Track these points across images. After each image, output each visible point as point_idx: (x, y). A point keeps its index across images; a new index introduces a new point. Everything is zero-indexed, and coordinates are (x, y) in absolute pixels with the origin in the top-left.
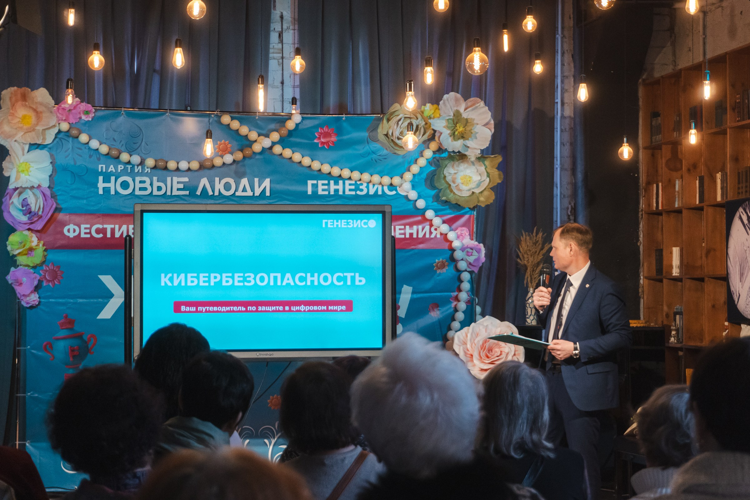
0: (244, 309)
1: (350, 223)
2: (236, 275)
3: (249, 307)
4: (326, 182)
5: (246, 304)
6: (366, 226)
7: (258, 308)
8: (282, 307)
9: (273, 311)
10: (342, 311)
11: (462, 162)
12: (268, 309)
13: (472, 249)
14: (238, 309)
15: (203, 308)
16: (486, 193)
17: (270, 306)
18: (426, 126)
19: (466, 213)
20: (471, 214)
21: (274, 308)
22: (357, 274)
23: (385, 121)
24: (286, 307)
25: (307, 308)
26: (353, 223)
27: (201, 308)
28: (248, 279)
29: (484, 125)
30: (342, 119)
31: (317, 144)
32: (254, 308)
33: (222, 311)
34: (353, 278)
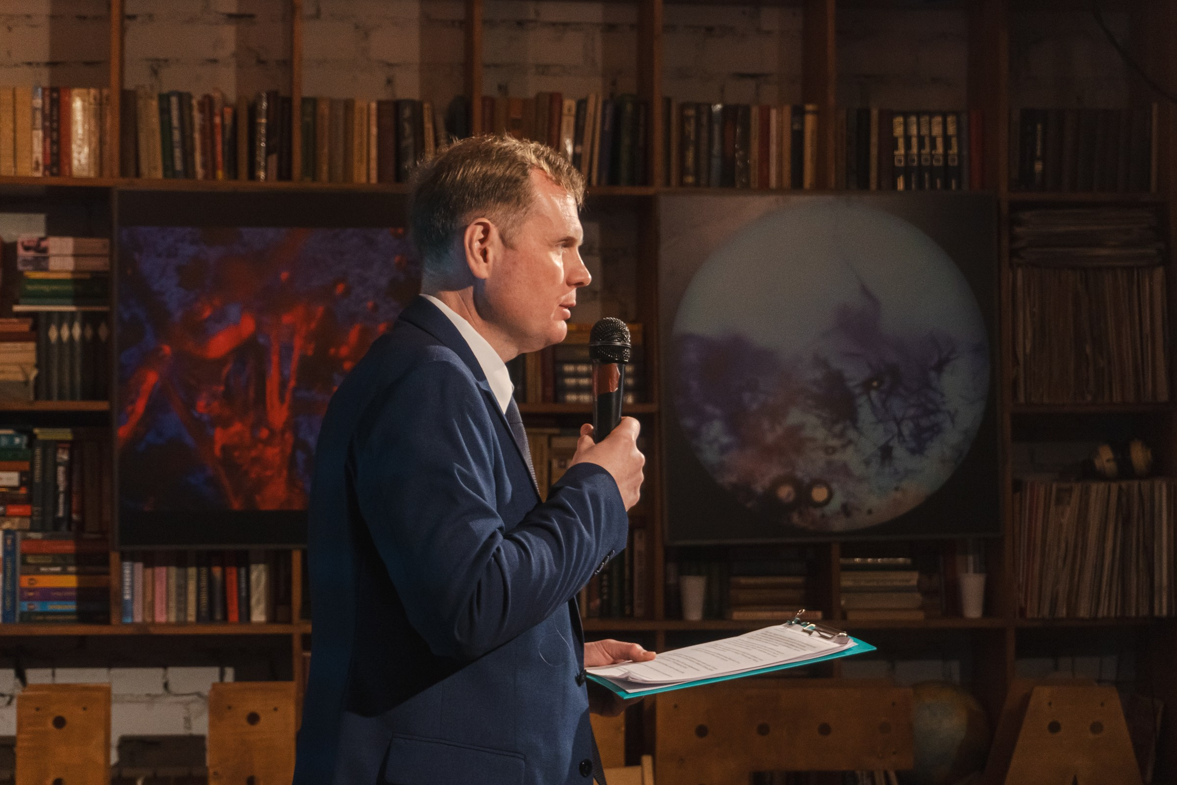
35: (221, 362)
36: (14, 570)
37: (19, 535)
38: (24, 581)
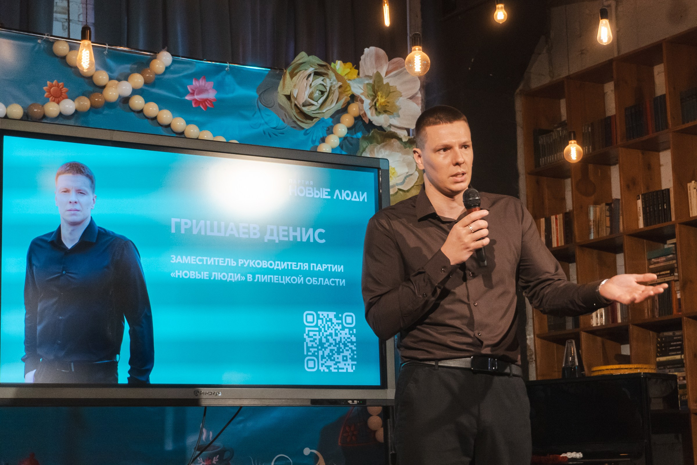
11: (383, 147)
18: (341, 90)
23: (288, 76)
29: (411, 98)
30: (224, 70)
31: (189, 103)
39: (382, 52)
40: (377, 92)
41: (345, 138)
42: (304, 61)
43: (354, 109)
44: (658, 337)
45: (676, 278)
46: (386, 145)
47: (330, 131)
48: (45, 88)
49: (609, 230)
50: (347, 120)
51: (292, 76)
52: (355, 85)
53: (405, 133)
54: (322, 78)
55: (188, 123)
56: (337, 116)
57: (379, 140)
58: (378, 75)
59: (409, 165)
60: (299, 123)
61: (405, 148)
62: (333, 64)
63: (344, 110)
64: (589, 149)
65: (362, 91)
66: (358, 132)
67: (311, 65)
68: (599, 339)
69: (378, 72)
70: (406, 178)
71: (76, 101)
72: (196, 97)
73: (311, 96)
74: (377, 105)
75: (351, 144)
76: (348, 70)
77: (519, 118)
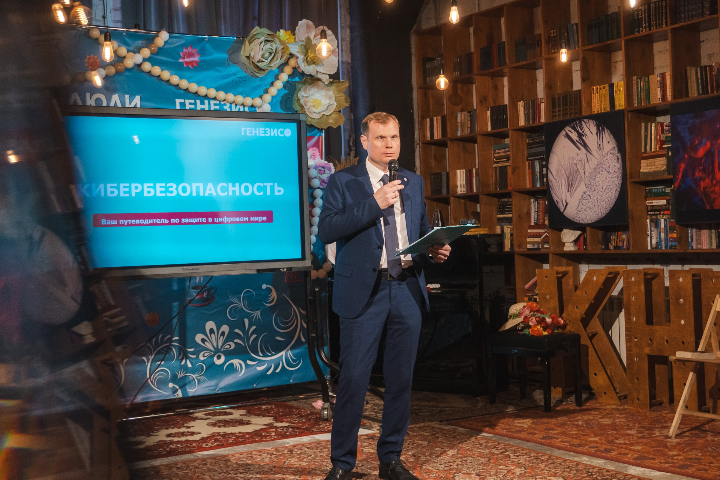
0: (167, 221)
1: (267, 132)
2: (158, 185)
3: (172, 220)
4: (193, 101)
5: (169, 216)
6: (282, 135)
7: (182, 221)
8: (205, 219)
9: (197, 223)
10: (263, 222)
11: (313, 87)
12: (192, 222)
13: (323, 167)
14: (161, 222)
15: (125, 221)
16: (334, 116)
17: (193, 218)
18: (283, 50)
19: (316, 134)
20: (320, 134)
21: (197, 220)
22: (276, 184)
23: (247, 43)
24: (209, 219)
25: (230, 219)
26: (270, 132)
27: (123, 221)
28: (170, 189)
30: (205, 40)
31: (182, 63)
32: (177, 221)
33: (145, 224)
34: (272, 188)
35: (701, 159)
36: (667, 232)
37: (668, 220)
38: (670, 236)
39: (310, 23)
40: (308, 50)
41: (287, 82)
42: (258, 32)
43: (292, 62)
44: (499, 201)
45: (510, 164)
46: (314, 85)
47: (277, 78)
48: (85, 60)
49: (469, 130)
50: (288, 70)
51: (250, 43)
52: (293, 46)
53: (328, 77)
54: (270, 43)
55: (181, 78)
56: (281, 68)
57: (310, 82)
58: (308, 39)
59: (330, 98)
60: (255, 73)
61: (328, 86)
62: (278, 32)
63: (286, 63)
64: (458, 73)
65: (298, 50)
66: (296, 77)
67: (262, 34)
68: (462, 201)
69: (308, 36)
70: (328, 107)
71: (106, 69)
72: (187, 60)
73: (263, 56)
74: (308, 59)
75: (291, 86)
76: (288, 37)
77: (413, 50)
